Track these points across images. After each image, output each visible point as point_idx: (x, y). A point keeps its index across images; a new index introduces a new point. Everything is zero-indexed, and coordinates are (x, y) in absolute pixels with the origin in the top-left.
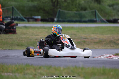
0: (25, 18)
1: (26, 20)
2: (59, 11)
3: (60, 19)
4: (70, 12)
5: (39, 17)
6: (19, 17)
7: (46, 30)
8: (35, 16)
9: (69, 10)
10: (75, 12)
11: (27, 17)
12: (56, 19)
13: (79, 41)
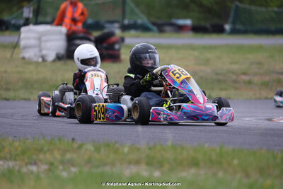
0: (154, 24)
1: (155, 28)
2: (237, 6)
3: (239, 27)
4: (263, 9)
5: (188, 22)
6: (140, 21)
7: (196, 53)
8: (179, 18)
9: (261, 5)
10: (276, 9)
11: (160, 22)
12: (227, 27)
13: (267, 79)
